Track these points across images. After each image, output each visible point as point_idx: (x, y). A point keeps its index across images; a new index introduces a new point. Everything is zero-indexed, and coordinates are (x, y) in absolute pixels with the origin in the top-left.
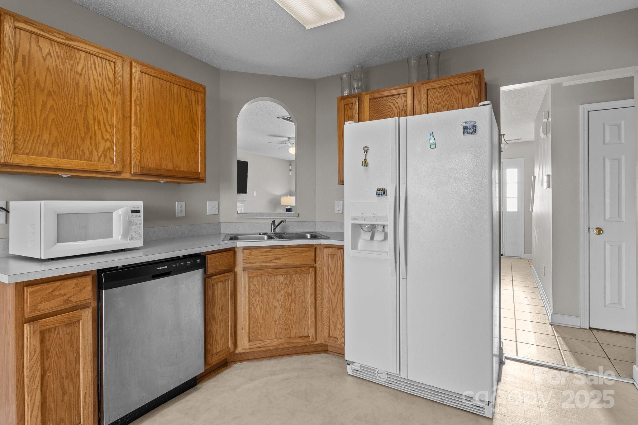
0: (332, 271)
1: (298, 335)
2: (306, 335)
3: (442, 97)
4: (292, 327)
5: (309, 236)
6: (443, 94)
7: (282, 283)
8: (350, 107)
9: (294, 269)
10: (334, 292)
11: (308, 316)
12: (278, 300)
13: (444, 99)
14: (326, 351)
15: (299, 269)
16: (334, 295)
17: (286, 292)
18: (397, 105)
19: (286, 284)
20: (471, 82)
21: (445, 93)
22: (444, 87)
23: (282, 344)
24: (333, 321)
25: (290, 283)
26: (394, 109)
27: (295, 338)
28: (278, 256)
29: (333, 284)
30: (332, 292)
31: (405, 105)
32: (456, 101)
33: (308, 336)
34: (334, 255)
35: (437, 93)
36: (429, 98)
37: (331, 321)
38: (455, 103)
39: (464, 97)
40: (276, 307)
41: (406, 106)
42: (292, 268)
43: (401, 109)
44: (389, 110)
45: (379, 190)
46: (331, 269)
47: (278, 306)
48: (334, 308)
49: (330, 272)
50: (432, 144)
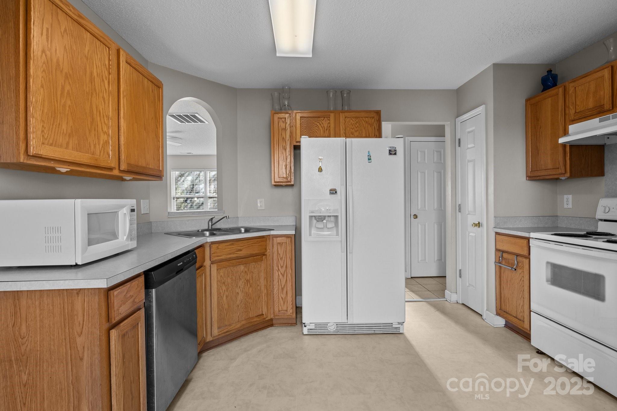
0: (281, 256)
1: (255, 315)
2: (261, 313)
3: (355, 124)
4: (250, 309)
6: (356, 122)
7: (242, 271)
8: (283, 121)
9: (252, 258)
10: (283, 274)
11: (262, 297)
12: (240, 287)
13: (356, 126)
14: (272, 325)
15: (255, 257)
16: (283, 276)
17: (246, 279)
18: (322, 125)
19: (246, 272)
20: (374, 117)
21: (357, 122)
22: (357, 118)
23: (243, 325)
24: (282, 298)
25: (248, 270)
26: (320, 127)
27: (253, 318)
28: (239, 248)
29: (282, 267)
30: (281, 274)
31: (328, 126)
32: (364, 128)
33: (263, 314)
34: (283, 243)
35: (352, 121)
36: (346, 124)
37: (280, 297)
38: (364, 130)
39: (369, 126)
40: (238, 293)
41: (330, 127)
42: (250, 257)
43: (326, 128)
44: (317, 128)
45: (331, 190)
46: (280, 254)
47: (240, 293)
48: (283, 287)
49: (279, 258)
50: (369, 159)
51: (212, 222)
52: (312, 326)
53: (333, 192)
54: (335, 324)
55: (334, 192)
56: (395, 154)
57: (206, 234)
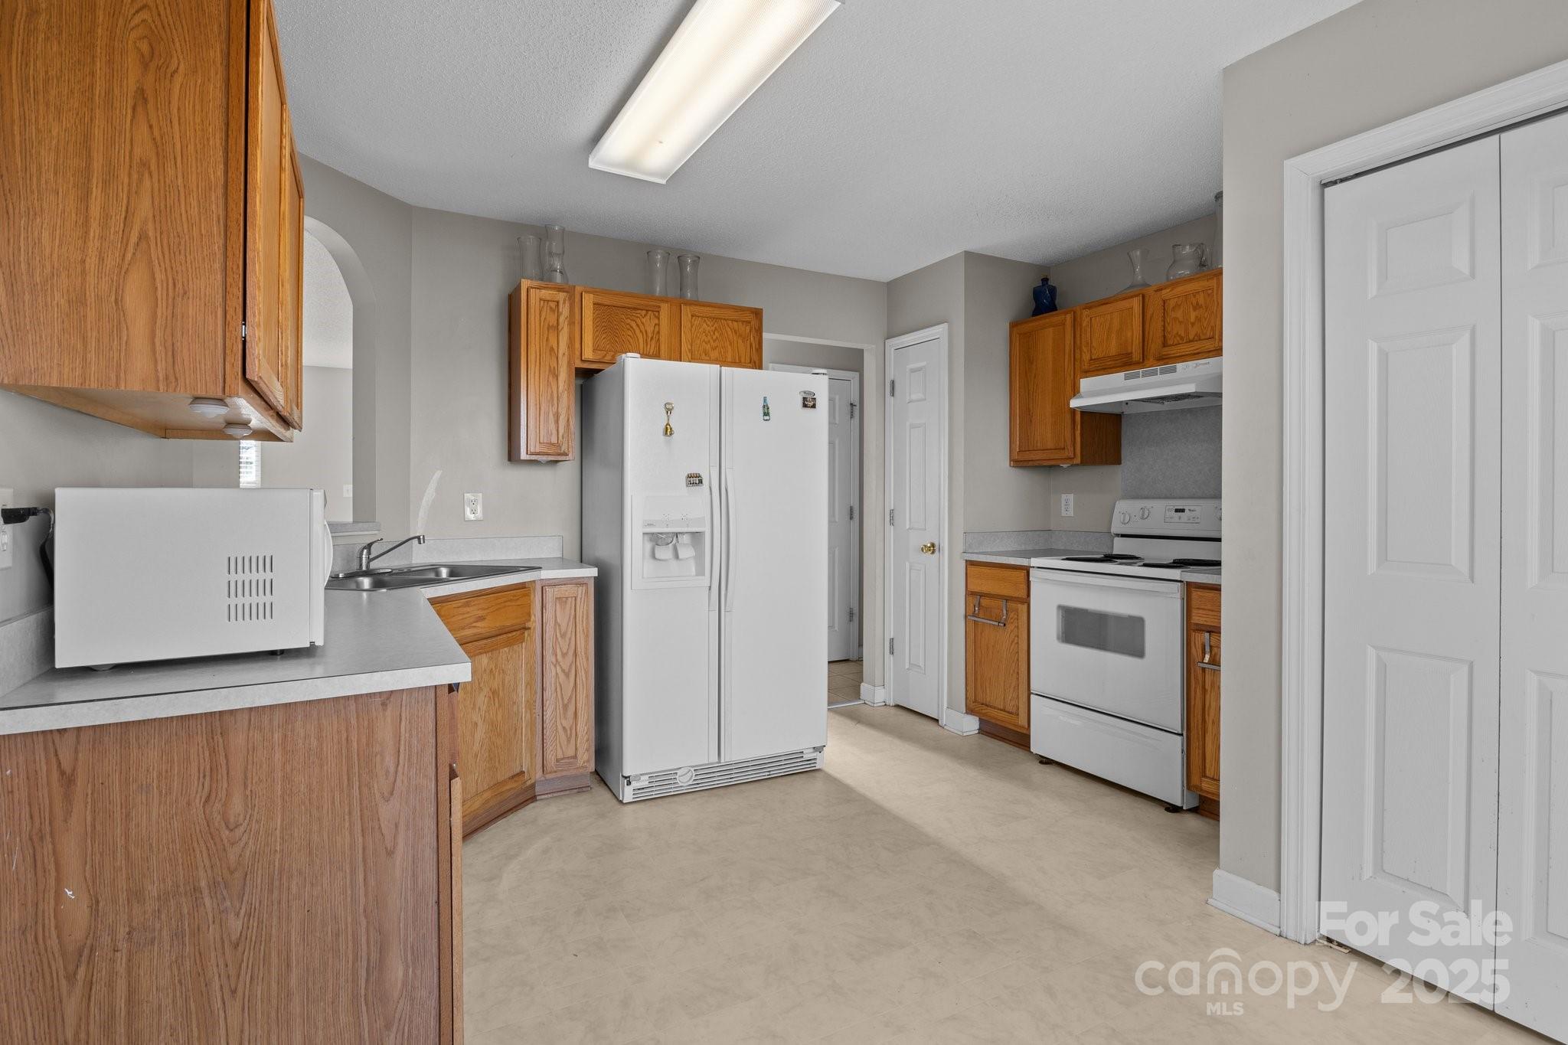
0: (563, 629)
1: (507, 776)
2: (518, 771)
3: (712, 333)
4: (499, 761)
5: (444, 573)
6: (713, 328)
7: (485, 670)
8: (551, 308)
9: (505, 636)
10: (567, 671)
11: (520, 731)
12: (479, 709)
13: (714, 337)
14: (533, 799)
15: (510, 635)
16: (567, 675)
17: (491, 689)
18: (642, 327)
19: (491, 671)
20: (750, 322)
21: (716, 329)
22: (715, 319)
23: (487, 801)
24: (564, 728)
25: (496, 666)
26: (638, 331)
27: (504, 783)
28: (480, 613)
29: (564, 655)
30: (563, 671)
31: (656, 332)
32: (731, 344)
33: (522, 773)
34: (567, 598)
35: (705, 325)
36: (693, 329)
37: (560, 727)
38: (729, 347)
39: (740, 341)
40: (476, 724)
41: (659, 332)
42: (500, 635)
43: (650, 336)
44: (630, 333)
45: (690, 476)
46: (559, 626)
47: (480, 723)
48: (565, 702)
49: (558, 634)
50: (766, 414)
51: (369, 553)
52: (644, 782)
53: (695, 480)
54: (692, 769)
55: (697, 482)
56: (814, 406)
57: (362, 583)
